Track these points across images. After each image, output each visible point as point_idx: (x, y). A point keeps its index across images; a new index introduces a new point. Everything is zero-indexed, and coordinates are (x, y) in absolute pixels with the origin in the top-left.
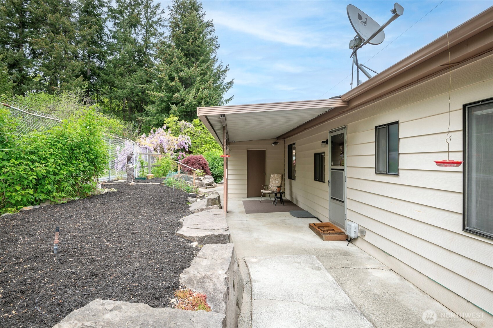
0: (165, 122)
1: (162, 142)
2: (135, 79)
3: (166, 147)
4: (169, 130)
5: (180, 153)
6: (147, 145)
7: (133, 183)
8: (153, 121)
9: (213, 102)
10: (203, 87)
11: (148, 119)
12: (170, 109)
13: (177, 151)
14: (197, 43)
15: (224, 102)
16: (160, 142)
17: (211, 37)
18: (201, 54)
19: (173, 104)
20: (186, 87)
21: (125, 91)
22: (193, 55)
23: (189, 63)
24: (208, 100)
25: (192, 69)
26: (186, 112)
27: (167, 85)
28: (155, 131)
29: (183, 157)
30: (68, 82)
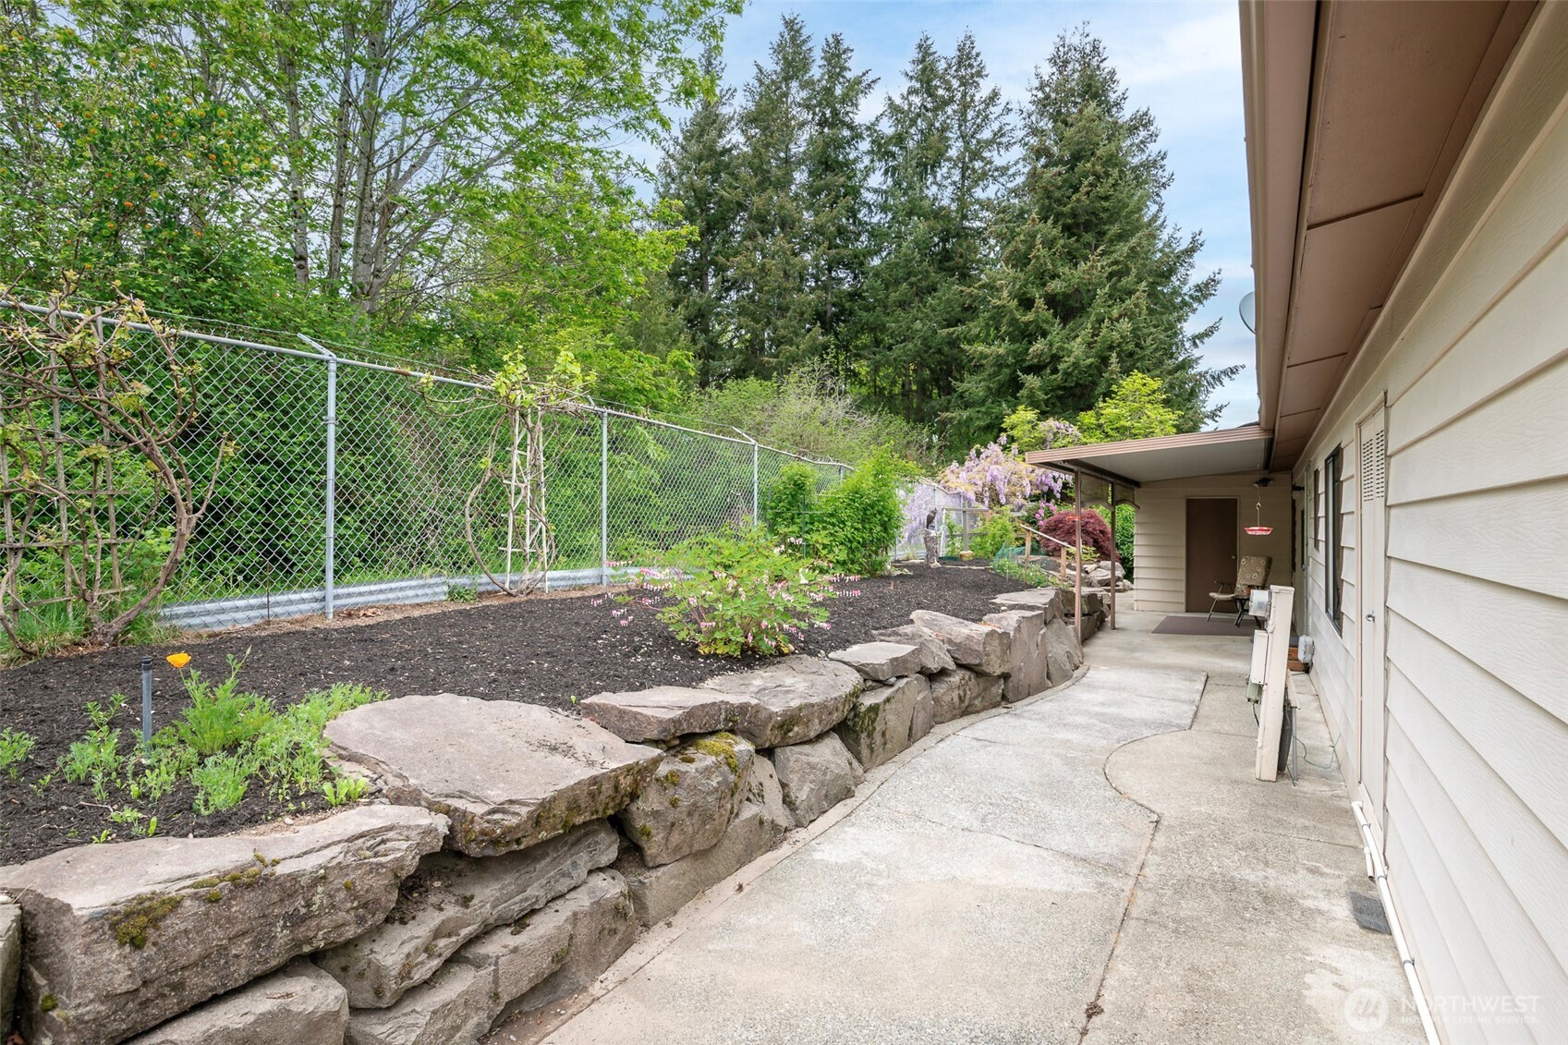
0: (1003, 426)
1: (994, 478)
2: (934, 310)
3: (1003, 489)
4: (1015, 446)
5: (1042, 504)
6: (961, 490)
7: (936, 564)
8: (978, 418)
9: (1147, 352)
10: (1115, 313)
11: (965, 414)
12: (1020, 386)
13: (1035, 498)
14: (1102, 190)
15: (1187, 345)
16: (989, 478)
17: (1144, 157)
18: (1111, 216)
19: (1028, 370)
20: (1065, 321)
21: (910, 346)
22: (1087, 226)
23: (1077, 250)
24: (1131, 347)
25: (1083, 266)
26: (1064, 388)
27: (1014, 322)
28: (979, 453)
29: (1049, 513)
30: (791, 343)
